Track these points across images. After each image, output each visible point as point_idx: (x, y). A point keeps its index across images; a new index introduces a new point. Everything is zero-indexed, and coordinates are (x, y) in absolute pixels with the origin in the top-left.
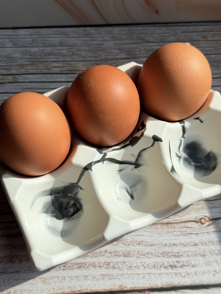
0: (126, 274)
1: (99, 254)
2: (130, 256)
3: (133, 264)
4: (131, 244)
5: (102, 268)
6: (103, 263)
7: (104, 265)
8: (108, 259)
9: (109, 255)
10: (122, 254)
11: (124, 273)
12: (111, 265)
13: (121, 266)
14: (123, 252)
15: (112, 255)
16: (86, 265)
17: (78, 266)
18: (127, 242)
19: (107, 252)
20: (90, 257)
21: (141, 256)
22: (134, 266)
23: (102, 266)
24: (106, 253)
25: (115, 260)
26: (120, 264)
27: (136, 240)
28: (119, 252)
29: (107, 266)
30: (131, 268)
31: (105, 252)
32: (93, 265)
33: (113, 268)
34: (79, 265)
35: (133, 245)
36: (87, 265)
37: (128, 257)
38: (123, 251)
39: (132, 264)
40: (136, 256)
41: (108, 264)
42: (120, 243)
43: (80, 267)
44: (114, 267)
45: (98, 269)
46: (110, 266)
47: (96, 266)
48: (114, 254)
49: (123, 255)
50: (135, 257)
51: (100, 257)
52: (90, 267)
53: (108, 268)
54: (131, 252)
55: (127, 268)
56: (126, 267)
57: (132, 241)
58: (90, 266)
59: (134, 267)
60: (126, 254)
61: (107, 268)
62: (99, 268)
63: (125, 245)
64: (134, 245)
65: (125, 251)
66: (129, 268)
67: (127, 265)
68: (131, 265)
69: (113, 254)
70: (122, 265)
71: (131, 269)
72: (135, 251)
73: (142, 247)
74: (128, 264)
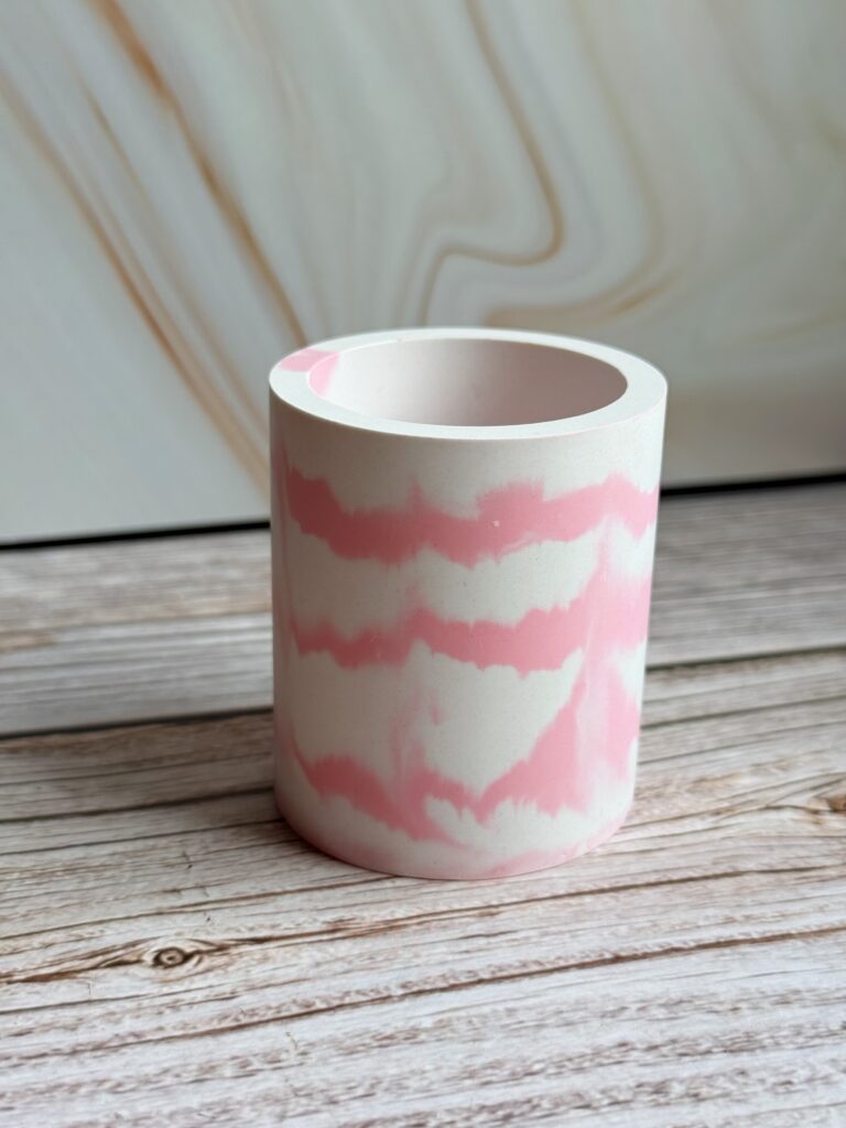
0: (777, 1112)
1: (592, 1060)
2: (763, 1048)
3: (793, 1072)
4: (743, 1005)
5: (632, 1109)
6: (630, 1088)
7: (636, 1094)
8: (648, 1070)
9: (650, 1057)
10: (717, 1047)
11: (763, 1109)
12: (677, 1089)
13: (732, 1087)
14: (716, 1038)
15: (664, 1056)
16: (535, 1107)
17: (492, 1117)
18: (720, 1003)
19: (633, 1049)
20: (551, 1075)
21: (817, 1041)
22: (802, 1078)
23: (627, 1102)
24: (627, 1051)
25: (688, 1069)
26: (721, 1082)
27: (762, 993)
28: (694, 1040)
29: (654, 1097)
30: (792, 1088)
31: (623, 1049)
32: (581, 1104)
33: (693, 1099)
34: (501, 1113)
35: (755, 1008)
36: (546, 1104)
37: (752, 1050)
38: (718, 1034)
39: (786, 1074)
40: (792, 1043)
41: (660, 1089)
42: (685, 1011)
43: (507, 1118)
44: (697, 1098)
45: (609, 1112)
46: (672, 1096)
47: (595, 1104)
48: (673, 1049)
49: (723, 1046)
50: (791, 1046)
51: (600, 1070)
52: (566, 1112)
53: (667, 1104)
54: (757, 1034)
55: (766, 1090)
56: (759, 1088)
57: (745, 997)
58: (562, 1108)
59: (801, 1083)
60: (736, 1043)
61: (659, 1105)
62: (617, 1108)
63: (716, 1012)
64: (763, 1008)
65: (725, 1035)
66: (781, 1089)
67: (762, 1081)
68: (784, 1079)
69: (665, 1050)
70: (734, 1082)
71: (789, 1092)
72: (779, 1028)
73: (805, 1012)
74: (763, 1074)
